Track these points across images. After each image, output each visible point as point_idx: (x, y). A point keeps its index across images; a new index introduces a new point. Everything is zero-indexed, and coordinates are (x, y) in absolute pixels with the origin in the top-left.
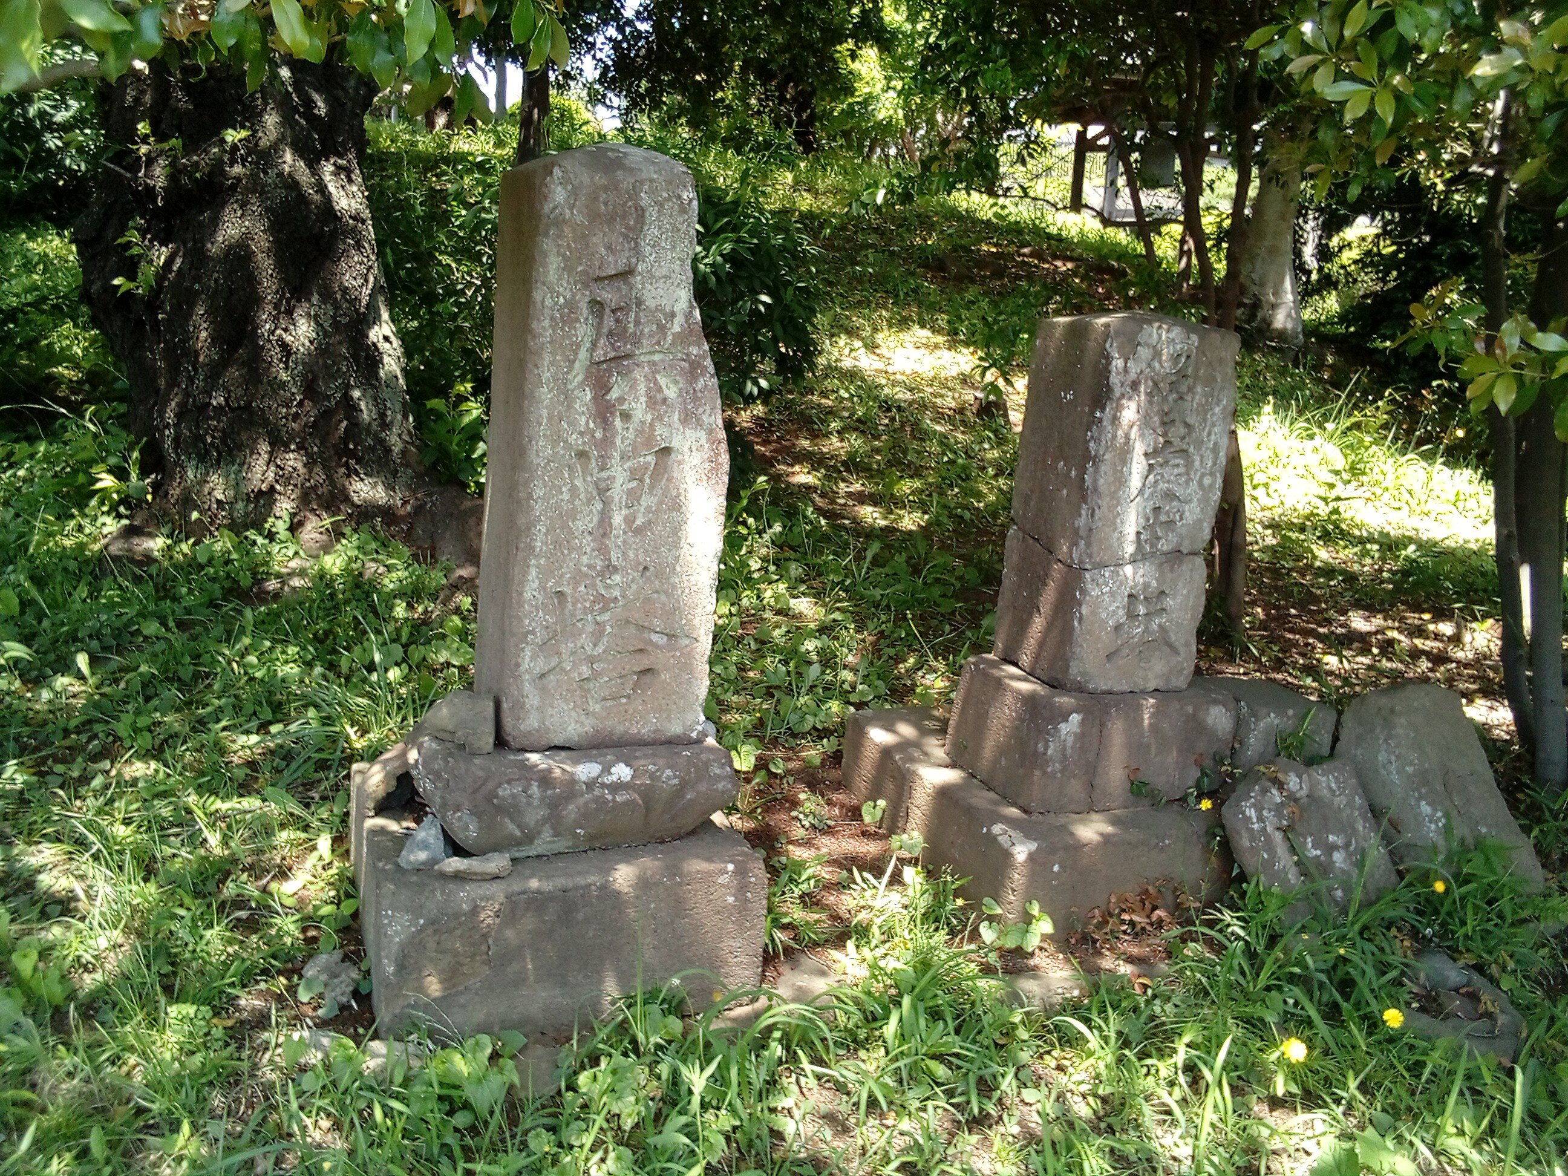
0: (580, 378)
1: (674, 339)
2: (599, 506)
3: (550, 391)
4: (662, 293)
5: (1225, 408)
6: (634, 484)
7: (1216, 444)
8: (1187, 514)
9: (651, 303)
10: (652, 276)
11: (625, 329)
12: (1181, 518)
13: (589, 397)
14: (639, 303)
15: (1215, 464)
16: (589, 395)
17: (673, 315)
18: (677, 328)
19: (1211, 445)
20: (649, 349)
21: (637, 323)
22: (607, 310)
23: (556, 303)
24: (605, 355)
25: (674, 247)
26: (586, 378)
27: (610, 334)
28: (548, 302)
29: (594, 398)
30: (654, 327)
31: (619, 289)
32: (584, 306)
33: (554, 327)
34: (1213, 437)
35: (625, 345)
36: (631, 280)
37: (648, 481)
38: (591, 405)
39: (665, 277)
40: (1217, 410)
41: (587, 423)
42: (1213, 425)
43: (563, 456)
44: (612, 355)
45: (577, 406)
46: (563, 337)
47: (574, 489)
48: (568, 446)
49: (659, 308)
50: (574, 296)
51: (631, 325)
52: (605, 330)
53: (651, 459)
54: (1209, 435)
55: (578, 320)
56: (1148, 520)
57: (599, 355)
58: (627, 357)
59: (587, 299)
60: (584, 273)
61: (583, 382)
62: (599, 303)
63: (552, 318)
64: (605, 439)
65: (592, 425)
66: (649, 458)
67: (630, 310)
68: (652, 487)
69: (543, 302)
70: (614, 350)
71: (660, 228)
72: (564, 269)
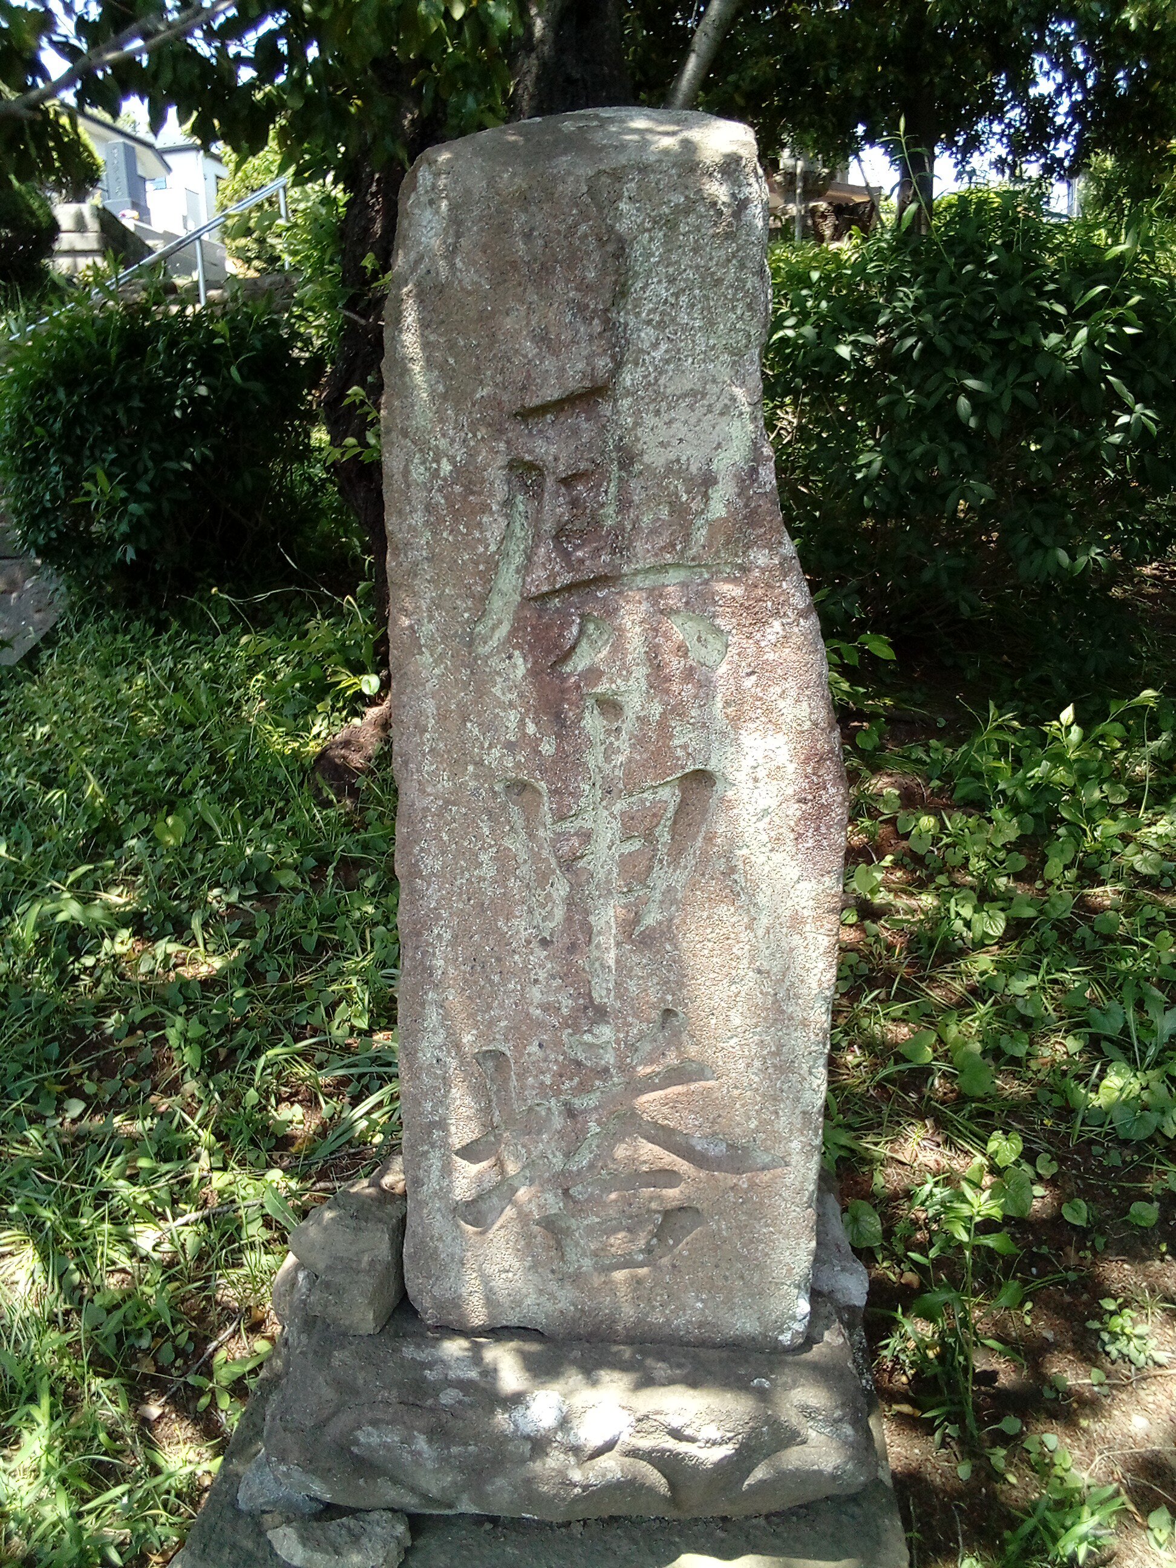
0: (504, 630)
1: (711, 537)
2: (561, 889)
3: (437, 662)
4: (682, 431)
6: (635, 845)
9: (655, 457)
10: (662, 396)
11: (596, 522)
13: (521, 671)
14: (627, 458)
16: (520, 667)
17: (708, 480)
18: (718, 509)
20: (651, 561)
21: (624, 504)
22: (550, 482)
23: (435, 475)
24: (552, 577)
25: (710, 325)
26: (513, 632)
27: (561, 533)
28: (418, 473)
29: (534, 673)
30: (664, 512)
31: (576, 432)
32: (496, 476)
33: (434, 527)
35: (596, 553)
36: (606, 408)
37: (667, 837)
38: (527, 688)
39: (693, 393)
41: (522, 724)
43: (475, 792)
44: (566, 578)
45: (497, 691)
46: (455, 546)
47: (503, 858)
48: (485, 774)
49: (674, 468)
50: (472, 454)
51: (610, 510)
52: (548, 526)
53: (669, 796)
55: (485, 508)
57: (539, 580)
58: (602, 580)
59: (502, 460)
60: (494, 402)
61: (508, 640)
62: (531, 466)
63: (429, 508)
64: (561, 756)
65: (531, 729)
66: (665, 793)
67: (606, 477)
68: (677, 852)
69: (406, 473)
70: (570, 567)
71: (672, 280)
72: (445, 397)
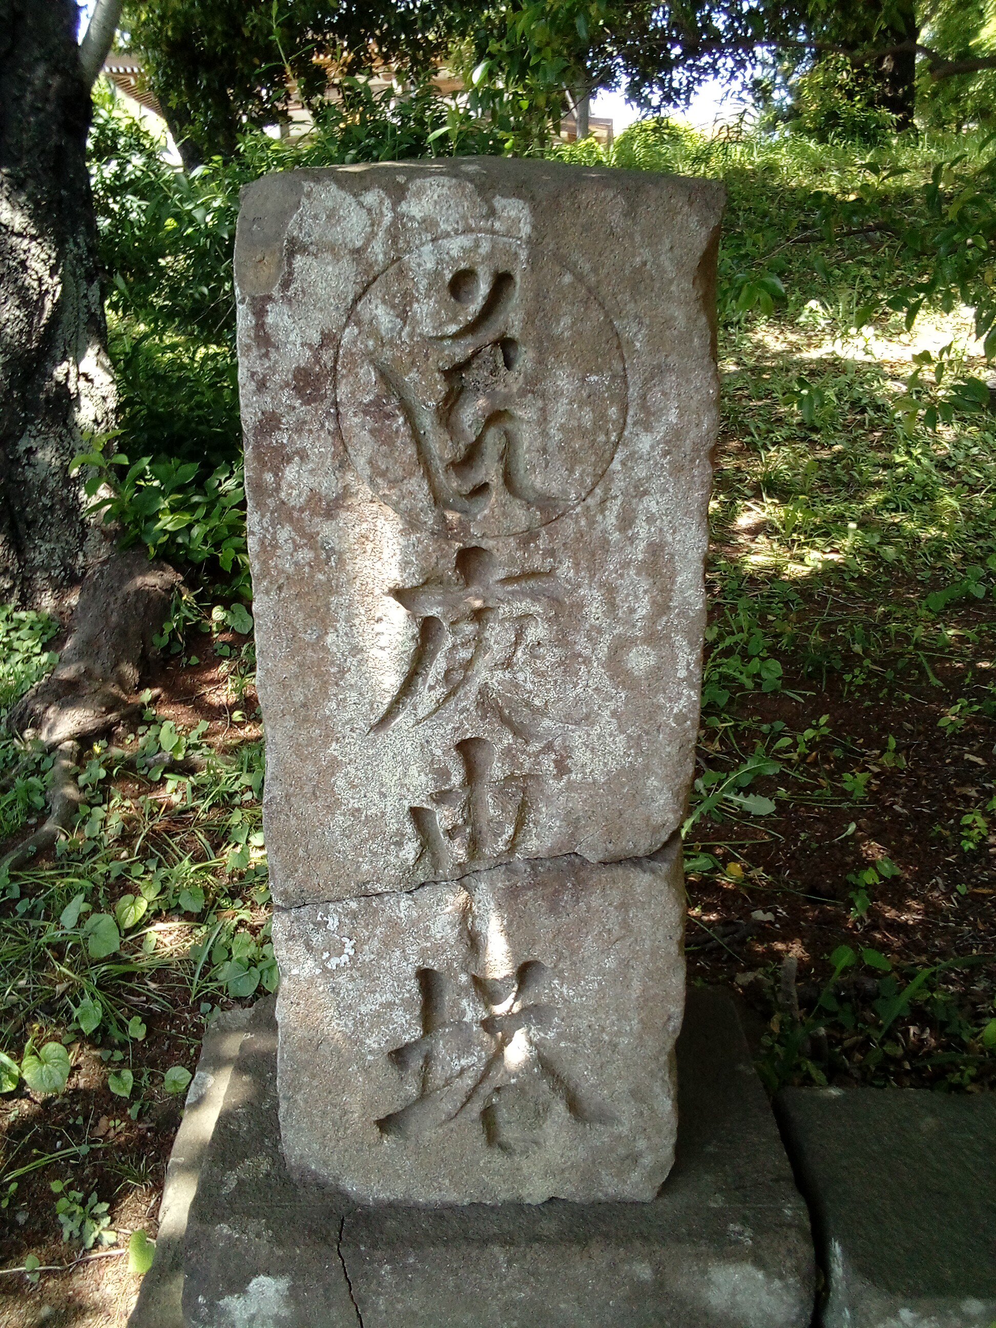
5: (675, 437)
7: (656, 549)
8: (581, 756)
12: (562, 769)
15: (661, 608)
19: (639, 552)
34: (642, 529)
40: (645, 443)
42: (640, 491)
54: (626, 521)
56: (443, 774)
